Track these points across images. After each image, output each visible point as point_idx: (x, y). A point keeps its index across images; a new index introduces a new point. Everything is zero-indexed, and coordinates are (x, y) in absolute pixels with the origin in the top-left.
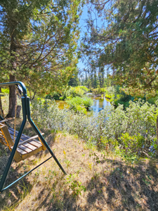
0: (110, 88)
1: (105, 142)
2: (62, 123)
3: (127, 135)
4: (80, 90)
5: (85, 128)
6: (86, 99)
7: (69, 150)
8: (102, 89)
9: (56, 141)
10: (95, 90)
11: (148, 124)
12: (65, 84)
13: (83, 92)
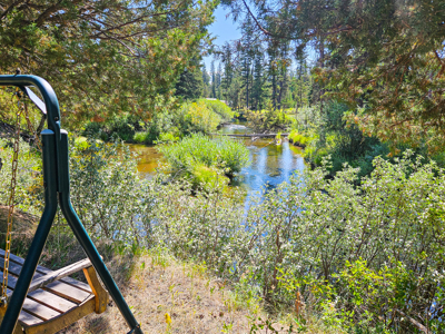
0: (306, 111)
1: (291, 286)
2: (147, 221)
3: (360, 265)
4: (206, 114)
5: (225, 240)
6: (224, 146)
7: (178, 310)
8: (279, 113)
9: (134, 280)
10: (256, 114)
11: (427, 235)
12: (163, 91)
13: (217, 120)
